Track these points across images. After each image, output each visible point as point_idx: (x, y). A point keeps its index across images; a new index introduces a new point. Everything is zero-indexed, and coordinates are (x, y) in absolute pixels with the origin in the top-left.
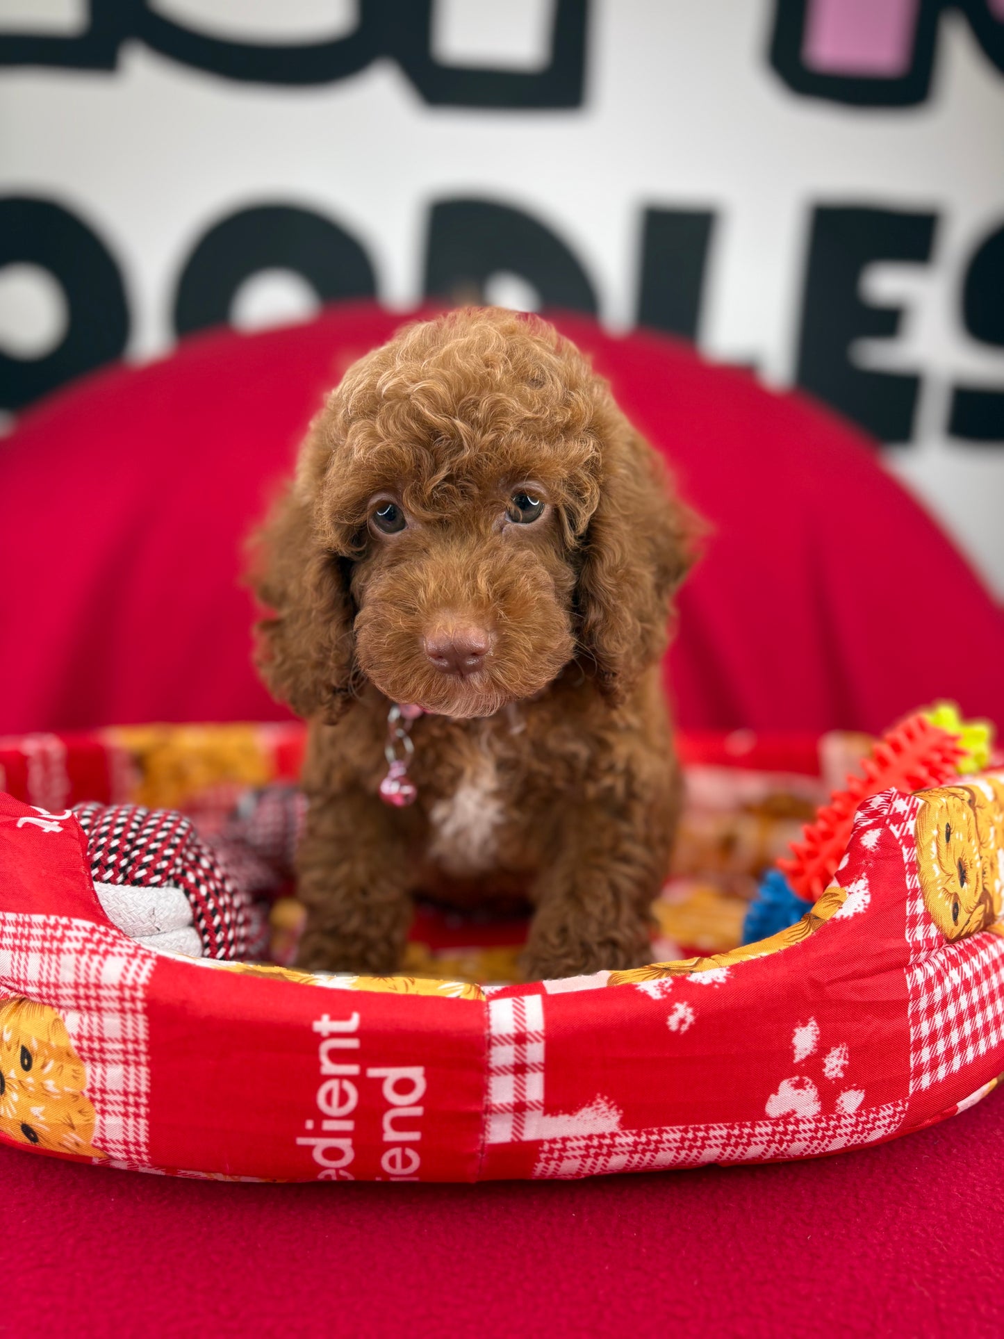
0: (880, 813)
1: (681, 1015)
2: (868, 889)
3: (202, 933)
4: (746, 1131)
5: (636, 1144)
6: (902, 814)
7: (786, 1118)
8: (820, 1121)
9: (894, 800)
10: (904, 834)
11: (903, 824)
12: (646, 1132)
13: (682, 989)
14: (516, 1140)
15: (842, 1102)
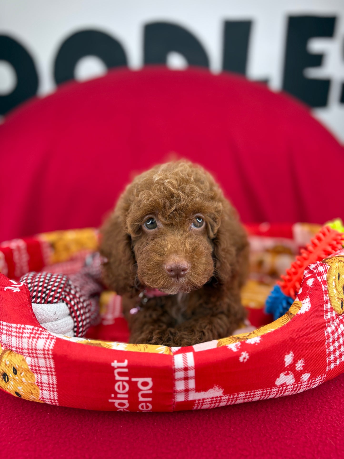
0: (313, 272)
1: (244, 356)
2: (310, 302)
3: (73, 318)
4: (269, 391)
5: (229, 399)
6: (322, 272)
7: (283, 385)
8: (295, 385)
9: (319, 266)
10: (323, 280)
11: (322, 276)
12: (232, 395)
13: (244, 346)
14: (186, 400)
15: (303, 377)
